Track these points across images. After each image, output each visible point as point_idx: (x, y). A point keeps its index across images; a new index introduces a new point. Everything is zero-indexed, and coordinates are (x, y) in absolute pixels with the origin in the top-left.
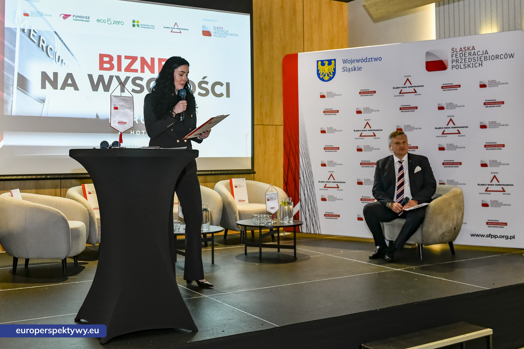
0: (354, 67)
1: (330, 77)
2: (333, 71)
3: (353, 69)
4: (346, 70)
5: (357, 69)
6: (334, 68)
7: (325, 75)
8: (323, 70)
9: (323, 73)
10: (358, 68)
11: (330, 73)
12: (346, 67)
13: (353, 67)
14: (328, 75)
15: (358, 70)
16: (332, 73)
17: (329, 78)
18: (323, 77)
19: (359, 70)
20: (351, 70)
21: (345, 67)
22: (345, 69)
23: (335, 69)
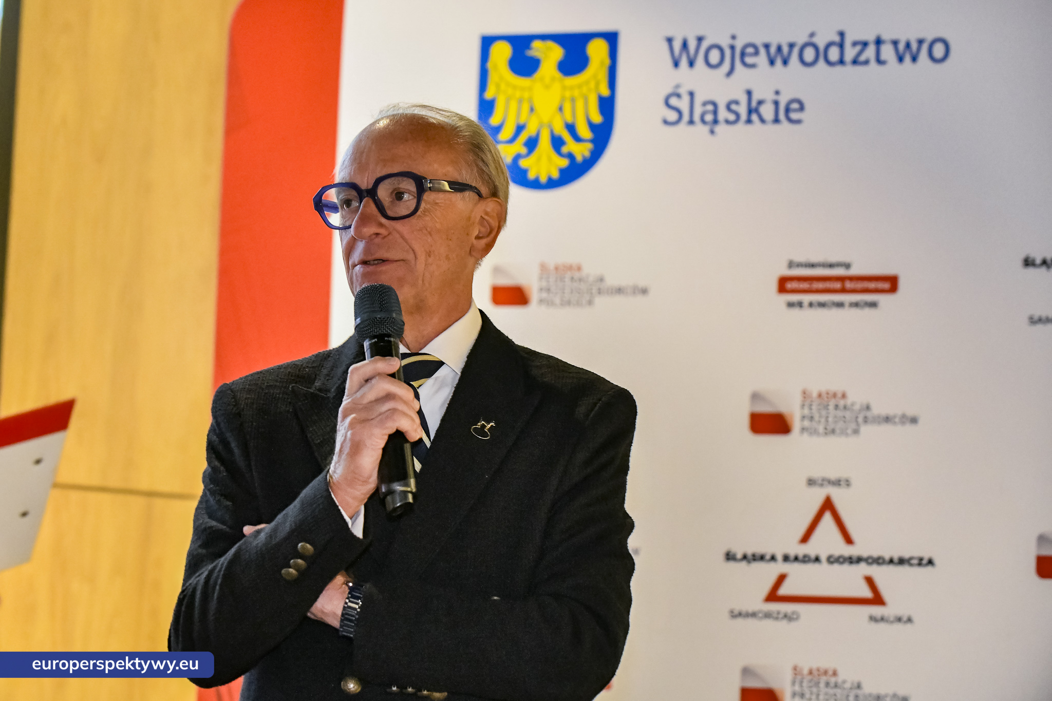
0: (749, 93)
1: (571, 156)
2: (597, 118)
3: (743, 110)
4: (686, 117)
5: (767, 111)
6: (605, 92)
7: (532, 144)
8: (525, 108)
9: (520, 129)
10: (776, 103)
11: (571, 128)
12: (691, 94)
13: (743, 99)
14: (557, 143)
15: (776, 120)
16: (584, 132)
17: (564, 163)
18: (517, 157)
19: (782, 116)
20: (723, 114)
21: (683, 91)
22: (684, 105)
23: (607, 105)
